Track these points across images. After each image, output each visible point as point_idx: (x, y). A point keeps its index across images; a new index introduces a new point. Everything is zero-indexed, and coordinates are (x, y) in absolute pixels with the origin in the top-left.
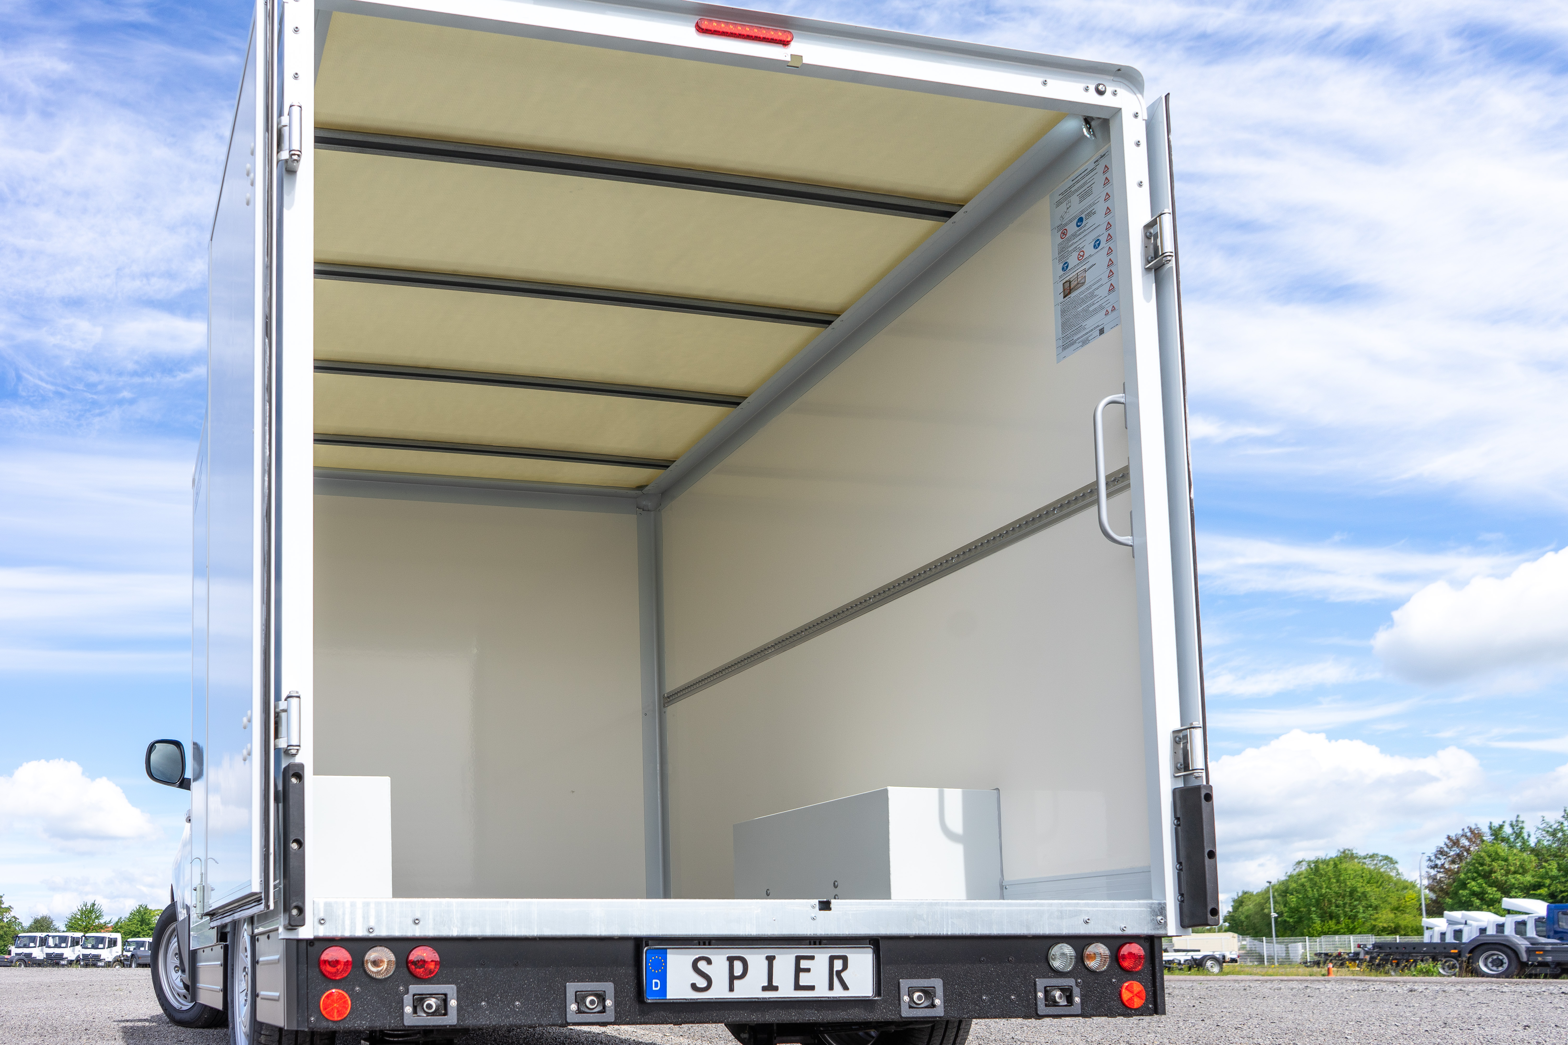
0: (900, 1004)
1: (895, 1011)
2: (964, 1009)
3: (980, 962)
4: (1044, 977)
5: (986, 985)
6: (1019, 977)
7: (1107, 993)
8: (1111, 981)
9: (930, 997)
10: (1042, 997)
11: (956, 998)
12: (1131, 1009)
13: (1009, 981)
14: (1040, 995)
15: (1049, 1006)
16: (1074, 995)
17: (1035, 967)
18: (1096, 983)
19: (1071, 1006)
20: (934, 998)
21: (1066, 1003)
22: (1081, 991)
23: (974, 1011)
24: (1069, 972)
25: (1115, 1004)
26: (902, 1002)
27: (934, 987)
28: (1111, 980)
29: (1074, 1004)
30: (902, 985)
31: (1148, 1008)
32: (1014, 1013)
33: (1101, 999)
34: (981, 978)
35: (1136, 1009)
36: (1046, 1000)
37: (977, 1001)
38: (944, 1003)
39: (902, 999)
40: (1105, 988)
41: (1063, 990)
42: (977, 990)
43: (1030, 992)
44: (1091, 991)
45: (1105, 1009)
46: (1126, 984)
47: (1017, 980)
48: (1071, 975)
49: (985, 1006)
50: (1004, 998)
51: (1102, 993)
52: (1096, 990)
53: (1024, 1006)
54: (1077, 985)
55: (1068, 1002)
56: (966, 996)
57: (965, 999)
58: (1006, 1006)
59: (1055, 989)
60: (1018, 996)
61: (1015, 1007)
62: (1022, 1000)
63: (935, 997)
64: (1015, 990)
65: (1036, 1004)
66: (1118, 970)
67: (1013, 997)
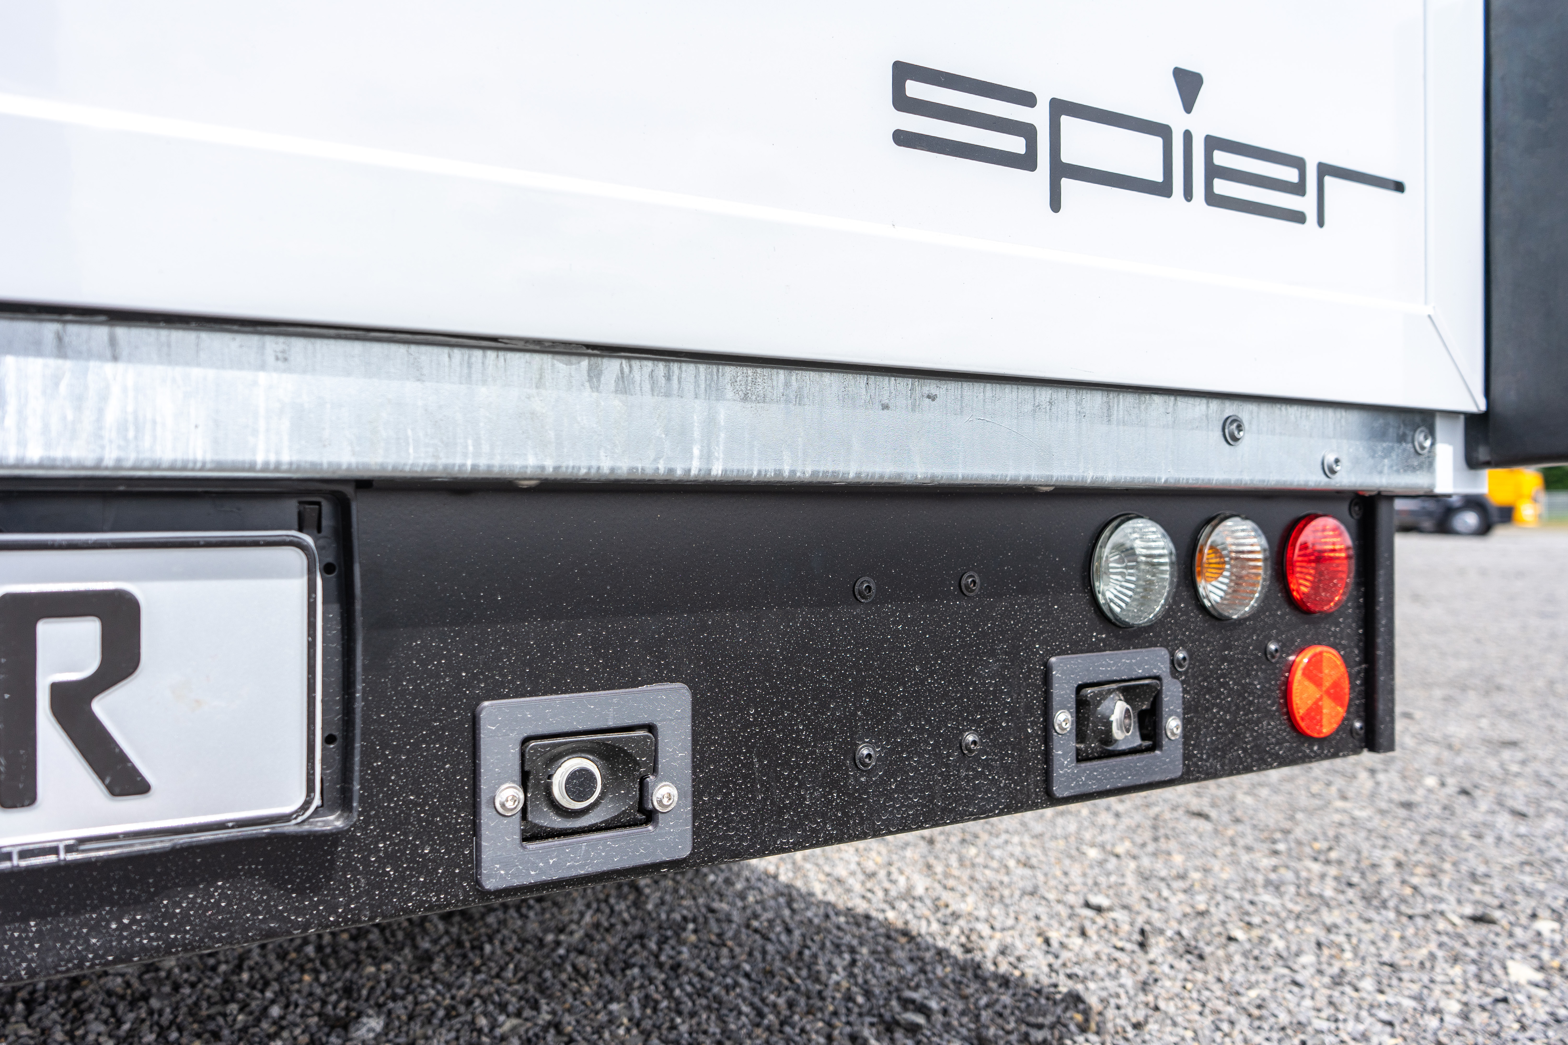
0: (475, 829)
1: (452, 863)
2: (780, 813)
3: (855, 596)
4: (1076, 649)
5: (874, 695)
6: (992, 653)
7: (1252, 693)
8: (1265, 651)
9: (628, 773)
10: (1068, 726)
11: (749, 765)
12: (1311, 740)
13: (959, 671)
14: (1063, 719)
15: (1088, 759)
16: (1166, 710)
17: (1049, 613)
18: (1224, 659)
19: (1151, 749)
20: (651, 778)
21: (1137, 742)
22: (1185, 691)
23: (823, 815)
24: (1150, 627)
25: (1273, 725)
26: (486, 815)
27: (651, 728)
28: (1266, 647)
29: (1165, 741)
30: (488, 729)
31: (1352, 731)
32: (970, 799)
33: (1235, 715)
34: (855, 665)
35: (1321, 741)
36: (1080, 736)
37: (838, 767)
38: (697, 794)
39: (484, 798)
40: (1249, 675)
41: (1130, 693)
42: (839, 720)
43: (1029, 708)
44: (1209, 690)
45: (1245, 750)
46: (1304, 659)
47: (987, 665)
48: (1158, 635)
49: (864, 788)
50: (936, 746)
51: (1240, 694)
52: (1225, 685)
53: (1006, 768)
54: (1174, 673)
55: (1143, 738)
56: (791, 751)
57: (786, 764)
58: (946, 778)
59: (1110, 692)
60: (988, 732)
61: (978, 775)
62: (1002, 746)
63: (655, 771)
64: (978, 708)
65: (1047, 757)
66: (1283, 611)
67: (970, 738)
